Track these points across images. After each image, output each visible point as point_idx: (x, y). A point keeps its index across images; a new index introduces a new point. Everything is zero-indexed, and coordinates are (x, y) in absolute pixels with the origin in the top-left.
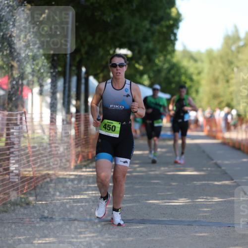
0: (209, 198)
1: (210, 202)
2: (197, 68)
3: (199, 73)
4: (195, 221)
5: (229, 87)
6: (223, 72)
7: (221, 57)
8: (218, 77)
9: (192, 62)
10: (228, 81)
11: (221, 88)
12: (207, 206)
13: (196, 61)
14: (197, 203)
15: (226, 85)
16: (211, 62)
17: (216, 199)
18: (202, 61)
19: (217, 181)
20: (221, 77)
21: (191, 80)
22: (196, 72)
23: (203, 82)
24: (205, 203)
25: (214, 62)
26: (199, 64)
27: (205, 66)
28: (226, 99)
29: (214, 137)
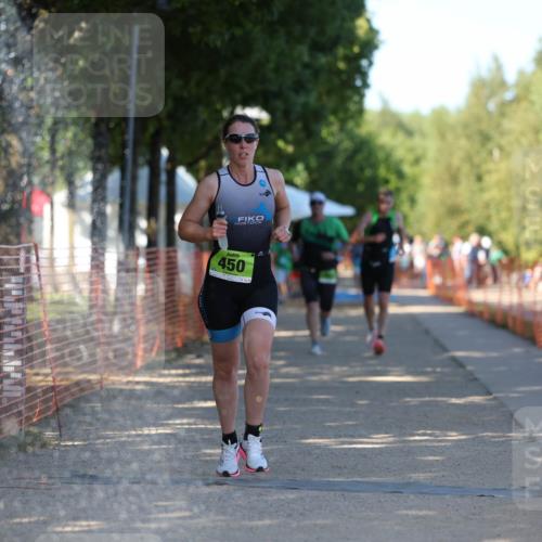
0: (437, 432)
1: (440, 441)
2: (411, 150)
3: (417, 161)
4: (408, 484)
5: (482, 190)
6: (469, 158)
7: (466, 126)
8: (458, 169)
9: (401, 137)
10: (479, 178)
11: (464, 192)
12: (433, 451)
13: (409, 133)
14: (412, 445)
15: (476, 186)
16: (442, 136)
17: (454, 436)
18: (423, 135)
19: (457, 397)
20: (466, 168)
21: (400, 175)
22: (410, 157)
23: (426, 180)
24: (429, 444)
25: (450, 137)
26: (417, 141)
27: (431, 146)
28: (476, 216)
29: (450, 301)
